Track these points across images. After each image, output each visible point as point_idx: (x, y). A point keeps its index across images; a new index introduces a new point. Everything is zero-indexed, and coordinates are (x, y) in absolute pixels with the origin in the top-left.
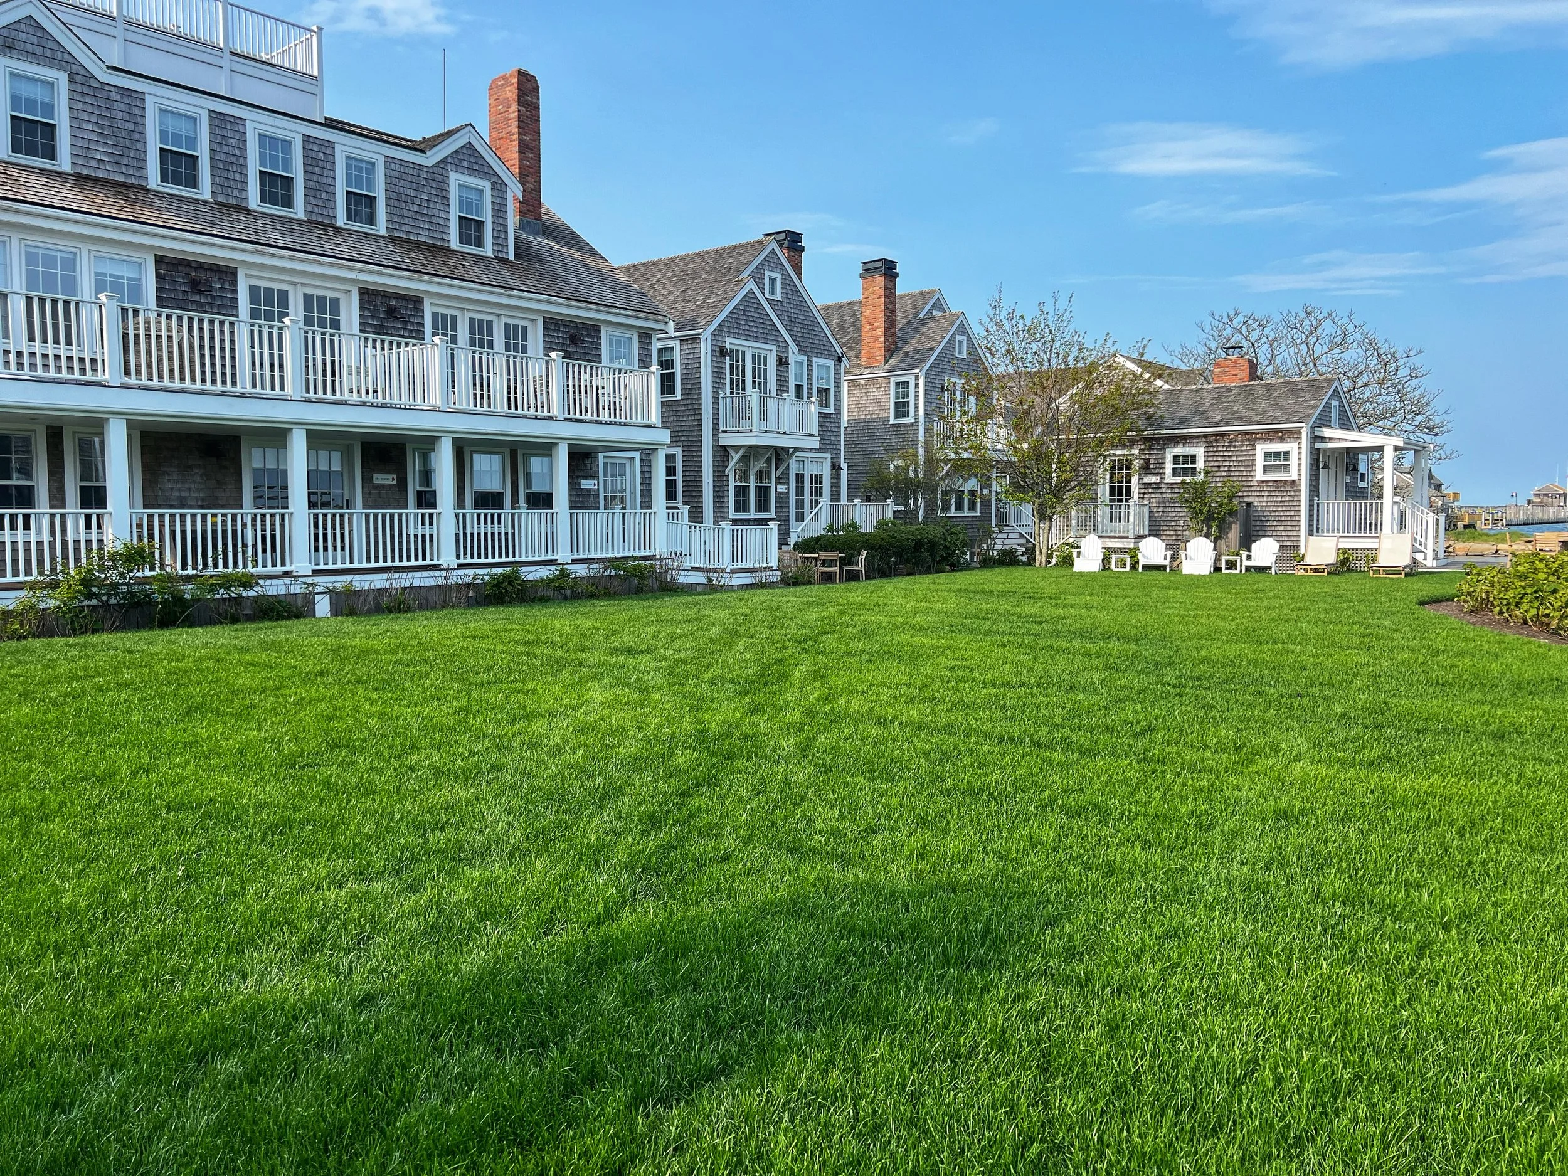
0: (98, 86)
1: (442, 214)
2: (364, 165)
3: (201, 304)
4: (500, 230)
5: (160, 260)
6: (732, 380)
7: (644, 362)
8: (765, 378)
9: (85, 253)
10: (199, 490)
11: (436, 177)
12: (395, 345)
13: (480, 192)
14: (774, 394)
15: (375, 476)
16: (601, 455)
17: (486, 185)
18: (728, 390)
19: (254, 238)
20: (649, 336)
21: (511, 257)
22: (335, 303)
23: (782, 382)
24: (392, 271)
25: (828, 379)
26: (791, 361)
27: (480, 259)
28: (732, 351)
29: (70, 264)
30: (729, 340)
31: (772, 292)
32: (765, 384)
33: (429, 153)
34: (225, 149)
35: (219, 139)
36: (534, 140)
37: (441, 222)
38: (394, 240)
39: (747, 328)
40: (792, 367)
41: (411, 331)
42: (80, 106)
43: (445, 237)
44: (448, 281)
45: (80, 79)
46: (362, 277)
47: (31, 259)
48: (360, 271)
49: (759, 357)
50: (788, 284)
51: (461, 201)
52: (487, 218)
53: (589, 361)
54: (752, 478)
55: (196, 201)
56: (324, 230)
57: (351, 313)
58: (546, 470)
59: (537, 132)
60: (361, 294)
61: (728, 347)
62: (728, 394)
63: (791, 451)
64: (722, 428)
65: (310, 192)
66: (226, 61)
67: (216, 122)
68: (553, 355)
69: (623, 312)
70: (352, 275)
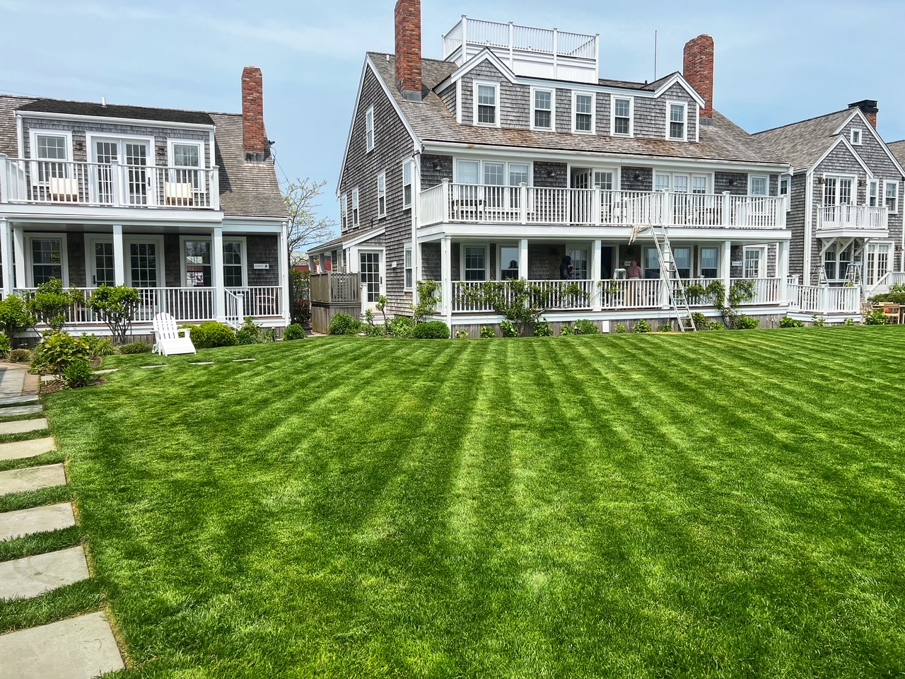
0: (511, 85)
1: (662, 123)
2: (624, 103)
3: (551, 183)
4: (692, 126)
5: (536, 164)
6: (826, 197)
7: (772, 192)
8: (849, 195)
9: (507, 164)
10: (547, 271)
11: (659, 104)
12: (640, 195)
13: (682, 107)
14: (855, 204)
15: (626, 262)
16: (744, 247)
17: (686, 105)
18: (824, 204)
19: (575, 148)
20: (777, 176)
21: (697, 140)
22: (610, 175)
23: (861, 198)
24: (639, 156)
25: (894, 192)
26: (868, 182)
27: (681, 144)
28: (827, 179)
29: (501, 170)
30: (825, 174)
31: (855, 140)
32: (849, 198)
33: (656, 92)
34: (562, 106)
35: (560, 102)
36: (710, 73)
37: (661, 127)
38: (638, 140)
39: (838, 165)
40: (868, 188)
41: (646, 186)
42: (504, 96)
43: (663, 134)
44: (666, 158)
45: (506, 84)
46: (624, 161)
47: (486, 169)
48: (623, 158)
49: (845, 182)
50: (868, 134)
51: (672, 114)
52: (685, 121)
53: (740, 194)
54: (838, 257)
55: (549, 133)
56: (605, 139)
57: (617, 180)
58: (713, 256)
59: (712, 69)
60: (622, 170)
61: (824, 177)
62: (823, 207)
63: (866, 240)
64: (818, 228)
65: (599, 120)
66: (555, 60)
67: (559, 93)
68: (724, 193)
69: (762, 164)
70: (618, 161)
